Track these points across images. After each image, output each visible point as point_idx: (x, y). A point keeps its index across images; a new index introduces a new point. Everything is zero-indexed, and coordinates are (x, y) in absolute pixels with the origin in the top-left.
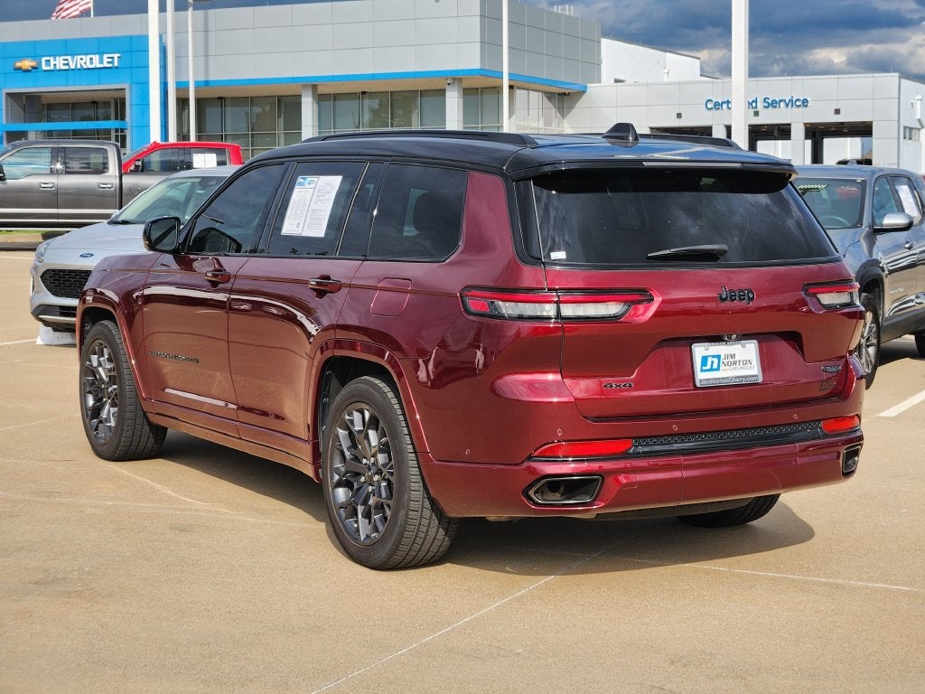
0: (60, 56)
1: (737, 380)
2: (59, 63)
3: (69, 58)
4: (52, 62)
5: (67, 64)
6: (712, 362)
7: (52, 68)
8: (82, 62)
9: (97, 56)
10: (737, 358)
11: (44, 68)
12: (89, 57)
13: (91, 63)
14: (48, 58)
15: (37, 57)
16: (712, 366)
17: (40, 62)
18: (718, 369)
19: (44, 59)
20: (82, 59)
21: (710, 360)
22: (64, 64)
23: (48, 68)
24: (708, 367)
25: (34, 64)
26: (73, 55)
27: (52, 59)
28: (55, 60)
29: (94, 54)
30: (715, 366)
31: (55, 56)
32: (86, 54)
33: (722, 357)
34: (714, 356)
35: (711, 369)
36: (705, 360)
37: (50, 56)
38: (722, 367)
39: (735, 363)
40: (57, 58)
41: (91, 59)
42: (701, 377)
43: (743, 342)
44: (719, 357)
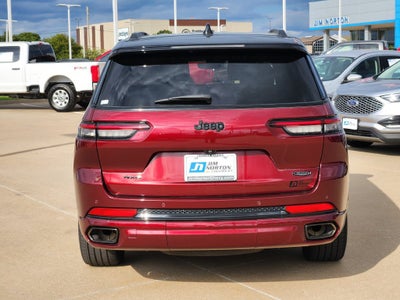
1: (217, 178)
6: (199, 166)
10: (219, 165)
16: (198, 169)
18: (203, 171)
21: (197, 165)
24: (196, 169)
30: (201, 169)
33: (207, 164)
34: (200, 163)
35: (198, 171)
36: (193, 165)
38: (206, 170)
39: (217, 168)
42: (189, 176)
43: (225, 155)
44: (204, 164)
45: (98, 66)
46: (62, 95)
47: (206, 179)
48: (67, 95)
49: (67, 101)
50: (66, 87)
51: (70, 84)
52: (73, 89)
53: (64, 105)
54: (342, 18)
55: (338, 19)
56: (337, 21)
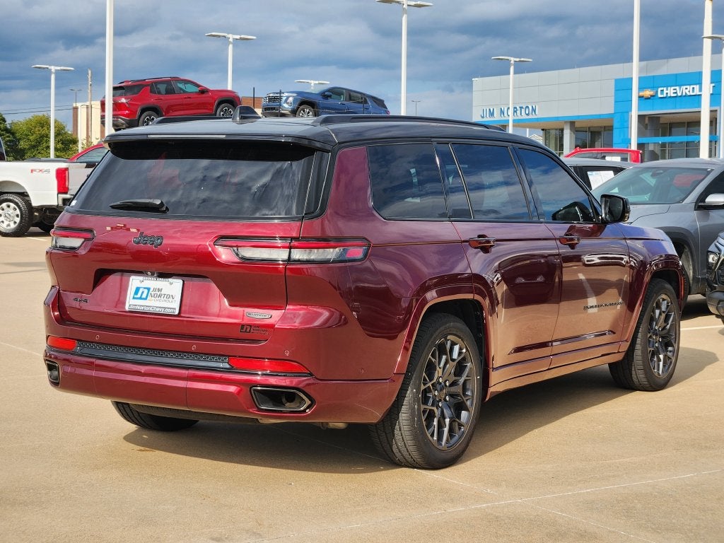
0: (671, 86)
1: (158, 309)
2: (670, 92)
3: (677, 88)
4: (665, 92)
5: (676, 93)
6: (143, 292)
7: (665, 95)
8: (687, 91)
9: (698, 86)
10: (163, 292)
11: (660, 96)
12: (692, 86)
13: (693, 91)
14: (662, 89)
15: (654, 87)
16: (142, 295)
17: (657, 92)
18: (146, 299)
19: (660, 89)
20: (686, 88)
21: (141, 290)
22: (674, 93)
23: (662, 96)
24: (139, 296)
25: (652, 93)
26: (680, 86)
27: (665, 89)
28: (667, 90)
29: (696, 84)
30: (144, 296)
31: (667, 87)
32: (690, 85)
33: (151, 290)
34: (145, 288)
35: (141, 298)
36: (138, 289)
37: (664, 87)
38: (149, 298)
39: (160, 296)
40: (669, 88)
41: (693, 88)
42: (131, 303)
43: (170, 280)
44: (149, 289)
45: (67, 169)
46: (11, 211)
47: (146, 310)
48: (18, 212)
49: (18, 220)
50: (17, 199)
51: (24, 195)
52: (28, 203)
53: (13, 226)
54: (527, 107)
55: (521, 108)
56: (519, 112)
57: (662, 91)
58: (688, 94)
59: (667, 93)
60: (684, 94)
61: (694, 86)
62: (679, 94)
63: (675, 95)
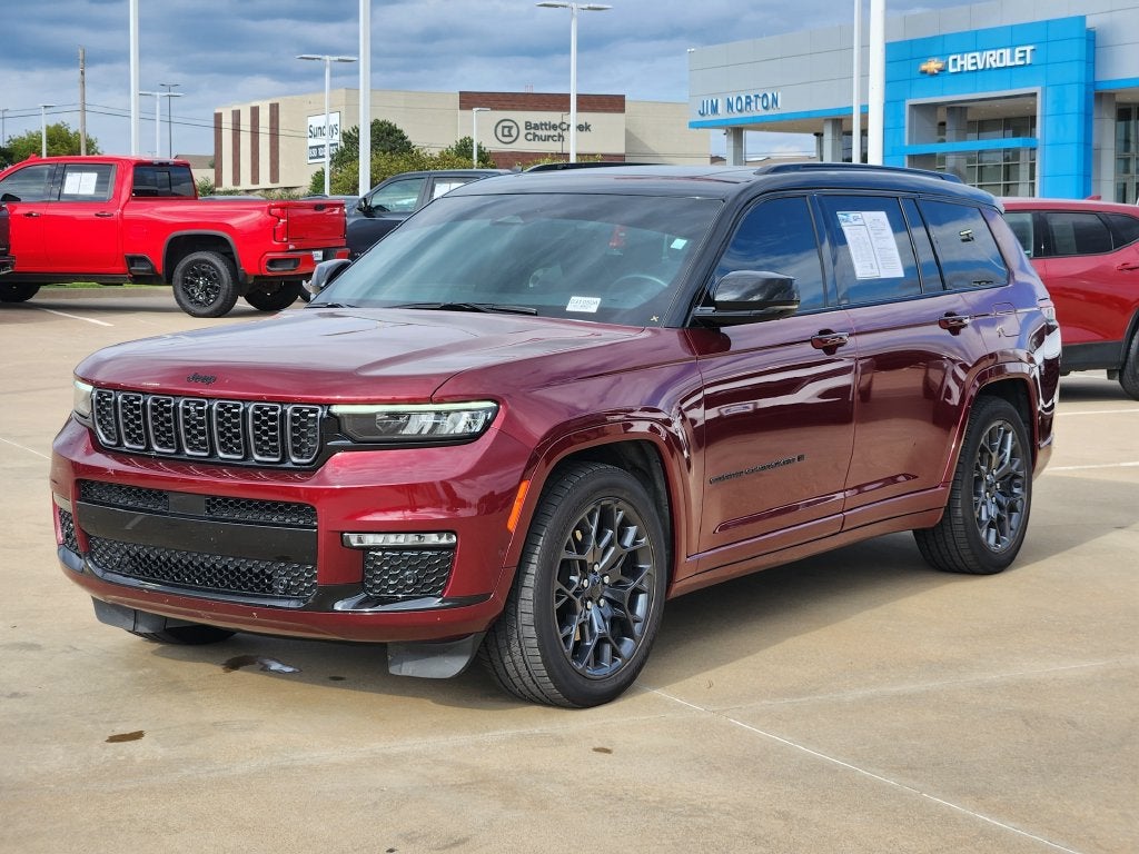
0: (968, 52)
2: (967, 62)
3: (977, 54)
4: (959, 63)
5: (976, 64)
7: (959, 69)
8: (992, 59)
9: (1008, 50)
11: (951, 70)
12: (1000, 51)
13: (1001, 61)
14: (955, 57)
15: (943, 56)
17: (947, 63)
19: (952, 57)
20: (991, 55)
22: (973, 64)
23: (955, 70)
25: (939, 66)
26: (981, 50)
27: (959, 57)
28: (962, 59)
29: (1005, 47)
31: (963, 53)
32: (996, 49)
37: (958, 53)
40: (966, 55)
41: (1001, 54)
54: (765, 95)
55: (757, 96)
56: (753, 104)
57: (955, 60)
58: (994, 66)
59: (962, 65)
60: (988, 66)
61: (1003, 51)
62: (981, 67)
63: (974, 68)
